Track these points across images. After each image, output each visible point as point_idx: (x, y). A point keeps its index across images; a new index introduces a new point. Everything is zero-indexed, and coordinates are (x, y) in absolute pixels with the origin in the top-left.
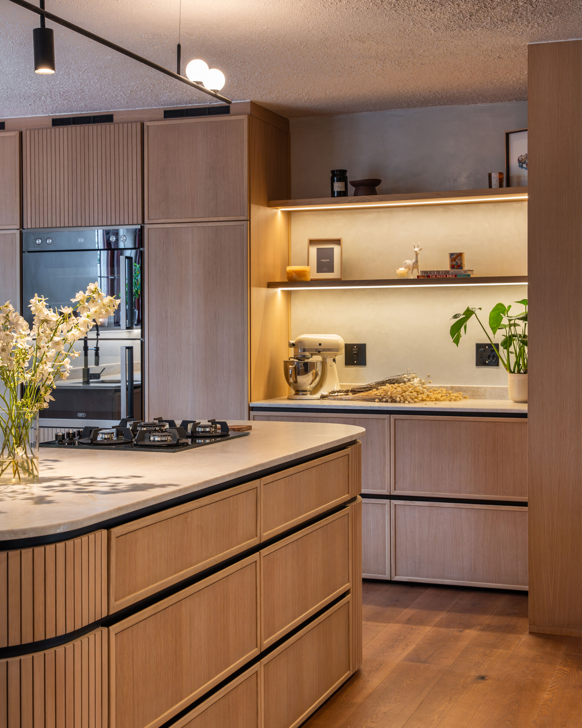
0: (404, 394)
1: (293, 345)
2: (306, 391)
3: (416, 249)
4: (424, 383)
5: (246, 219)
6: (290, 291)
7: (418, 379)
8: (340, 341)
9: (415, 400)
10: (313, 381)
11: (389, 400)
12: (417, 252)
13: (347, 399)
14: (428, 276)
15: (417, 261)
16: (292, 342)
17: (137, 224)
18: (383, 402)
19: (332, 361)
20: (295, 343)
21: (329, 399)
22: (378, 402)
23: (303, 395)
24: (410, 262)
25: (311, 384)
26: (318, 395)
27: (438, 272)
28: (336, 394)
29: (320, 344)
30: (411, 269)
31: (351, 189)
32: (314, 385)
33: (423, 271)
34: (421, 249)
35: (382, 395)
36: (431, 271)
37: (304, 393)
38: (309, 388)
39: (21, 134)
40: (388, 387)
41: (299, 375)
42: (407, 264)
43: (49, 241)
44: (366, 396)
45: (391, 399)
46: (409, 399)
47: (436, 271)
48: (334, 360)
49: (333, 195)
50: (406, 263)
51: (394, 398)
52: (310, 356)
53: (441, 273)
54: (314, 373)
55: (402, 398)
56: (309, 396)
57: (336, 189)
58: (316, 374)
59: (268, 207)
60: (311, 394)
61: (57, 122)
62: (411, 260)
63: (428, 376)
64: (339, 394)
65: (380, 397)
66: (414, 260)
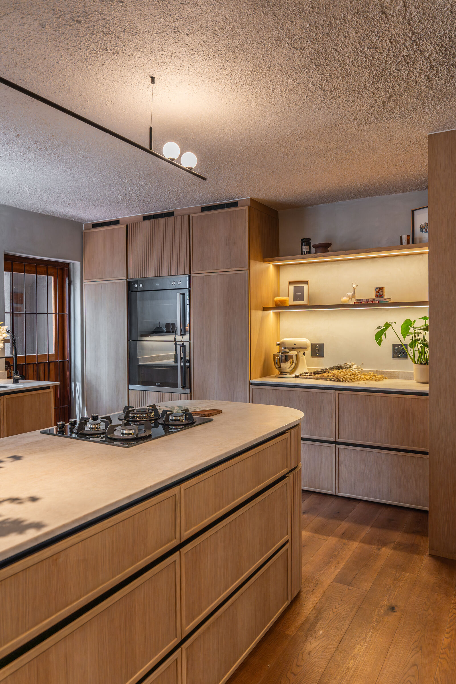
0: (345, 377)
1: (278, 345)
2: (287, 372)
3: (354, 286)
4: (359, 368)
5: (248, 269)
6: (279, 312)
7: (356, 366)
8: (307, 342)
9: (353, 380)
10: (291, 366)
11: (336, 380)
12: (355, 287)
13: (311, 378)
14: (361, 302)
15: (354, 293)
16: (278, 343)
17: (187, 274)
18: (332, 381)
19: (303, 354)
20: (280, 343)
21: (300, 378)
22: (329, 381)
23: (286, 375)
24: (350, 294)
25: (289, 368)
26: (293, 375)
27: (368, 299)
28: (304, 375)
29: (295, 344)
30: (351, 298)
31: (313, 250)
32: (291, 368)
33: (358, 299)
34: (357, 286)
35: (332, 376)
36: (363, 299)
38: (288, 370)
39: (127, 226)
40: (336, 371)
41: (282, 362)
42: (348, 295)
43: (141, 285)
44: (322, 377)
45: (337, 379)
46: (348, 380)
47: (366, 299)
48: (304, 354)
49: (302, 254)
50: (348, 294)
51: (339, 379)
52: (289, 351)
53: (369, 300)
54: (291, 361)
55: (344, 379)
56: (288, 376)
57: (304, 250)
58: (293, 362)
59: (263, 262)
60: (290, 374)
61: (145, 218)
62: (351, 293)
63: (362, 364)
64: (306, 375)
65: (331, 378)
66: (352, 293)
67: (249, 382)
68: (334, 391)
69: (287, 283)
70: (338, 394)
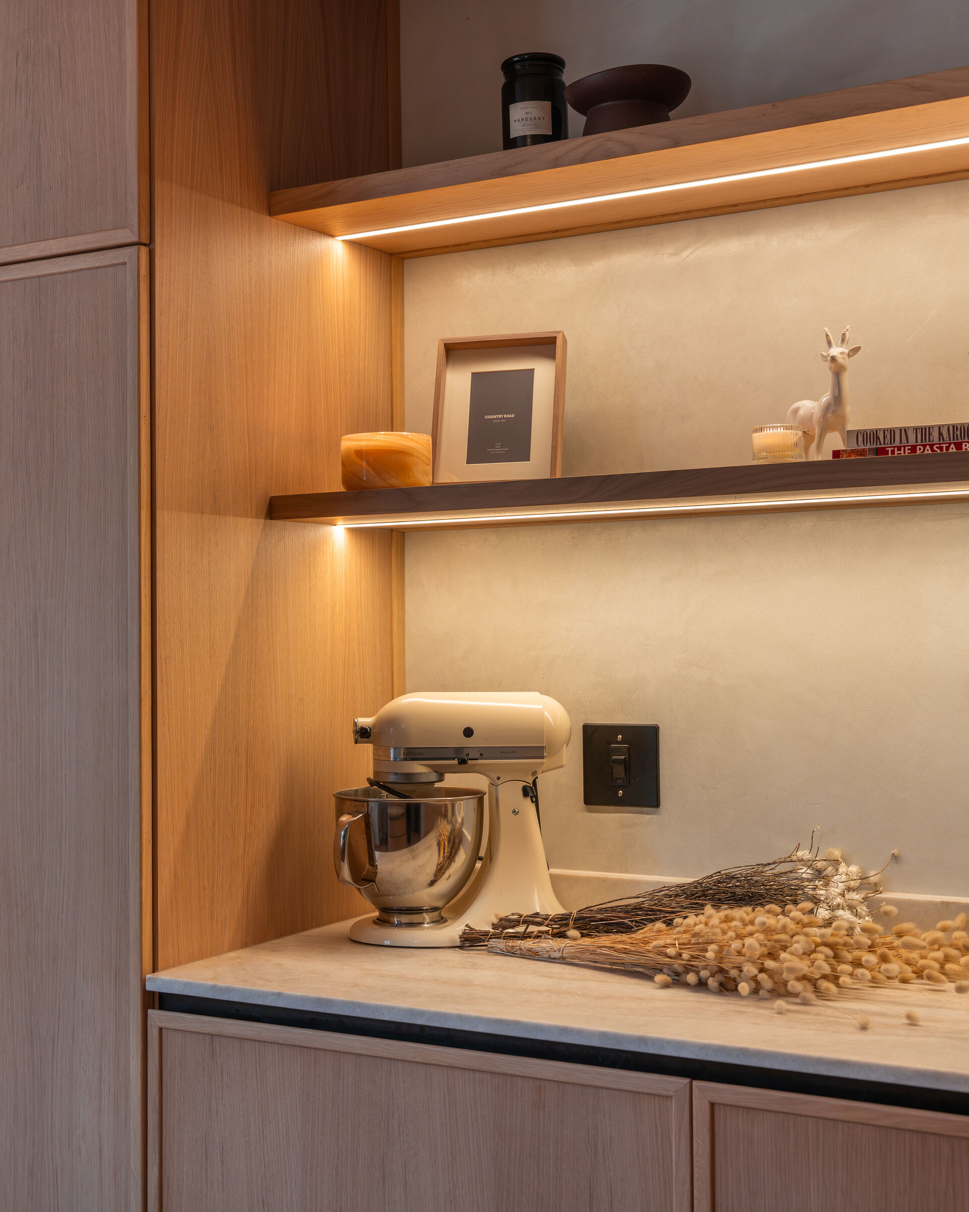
0: (770, 964)
1: (363, 734)
2: (418, 910)
3: (835, 351)
4: (876, 884)
5: (134, 239)
6: (400, 534)
7: (854, 869)
8: (546, 714)
9: (824, 984)
10: (440, 871)
11: (712, 983)
12: (840, 360)
13: (557, 955)
14: (882, 451)
15: (838, 399)
16: (365, 721)
18: (686, 985)
19: (520, 793)
20: (375, 725)
21: (492, 952)
22: (666, 986)
23: (411, 925)
24: (809, 407)
25: (432, 883)
26: (454, 931)
27: (924, 431)
28: (521, 929)
29: (468, 732)
30: (817, 431)
32: (444, 885)
33: (858, 433)
34: (856, 350)
35: (685, 956)
36: (892, 431)
37: (415, 918)
38: (425, 896)
40: (712, 915)
41: (384, 846)
42: (801, 412)
44: (626, 951)
45: (720, 977)
46: (795, 986)
47: (916, 429)
48: (531, 792)
49: (510, 149)
50: (796, 411)
51: (733, 973)
52: (433, 777)
53: (935, 435)
54: (445, 838)
55: (762, 977)
56: (428, 934)
57: (517, 130)
58: (454, 842)
59: (271, 213)
60: (440, 921)
62: (816, 399)
63: (895, 858)
64: (533, 929)
65: (677, 965)
66: (826, 398)
67: (143, 982)
68: (685, 1081)
69: (434, 352)
70: (712, 1105)
